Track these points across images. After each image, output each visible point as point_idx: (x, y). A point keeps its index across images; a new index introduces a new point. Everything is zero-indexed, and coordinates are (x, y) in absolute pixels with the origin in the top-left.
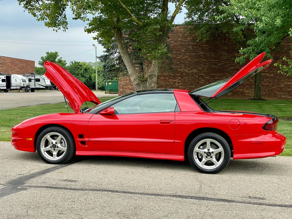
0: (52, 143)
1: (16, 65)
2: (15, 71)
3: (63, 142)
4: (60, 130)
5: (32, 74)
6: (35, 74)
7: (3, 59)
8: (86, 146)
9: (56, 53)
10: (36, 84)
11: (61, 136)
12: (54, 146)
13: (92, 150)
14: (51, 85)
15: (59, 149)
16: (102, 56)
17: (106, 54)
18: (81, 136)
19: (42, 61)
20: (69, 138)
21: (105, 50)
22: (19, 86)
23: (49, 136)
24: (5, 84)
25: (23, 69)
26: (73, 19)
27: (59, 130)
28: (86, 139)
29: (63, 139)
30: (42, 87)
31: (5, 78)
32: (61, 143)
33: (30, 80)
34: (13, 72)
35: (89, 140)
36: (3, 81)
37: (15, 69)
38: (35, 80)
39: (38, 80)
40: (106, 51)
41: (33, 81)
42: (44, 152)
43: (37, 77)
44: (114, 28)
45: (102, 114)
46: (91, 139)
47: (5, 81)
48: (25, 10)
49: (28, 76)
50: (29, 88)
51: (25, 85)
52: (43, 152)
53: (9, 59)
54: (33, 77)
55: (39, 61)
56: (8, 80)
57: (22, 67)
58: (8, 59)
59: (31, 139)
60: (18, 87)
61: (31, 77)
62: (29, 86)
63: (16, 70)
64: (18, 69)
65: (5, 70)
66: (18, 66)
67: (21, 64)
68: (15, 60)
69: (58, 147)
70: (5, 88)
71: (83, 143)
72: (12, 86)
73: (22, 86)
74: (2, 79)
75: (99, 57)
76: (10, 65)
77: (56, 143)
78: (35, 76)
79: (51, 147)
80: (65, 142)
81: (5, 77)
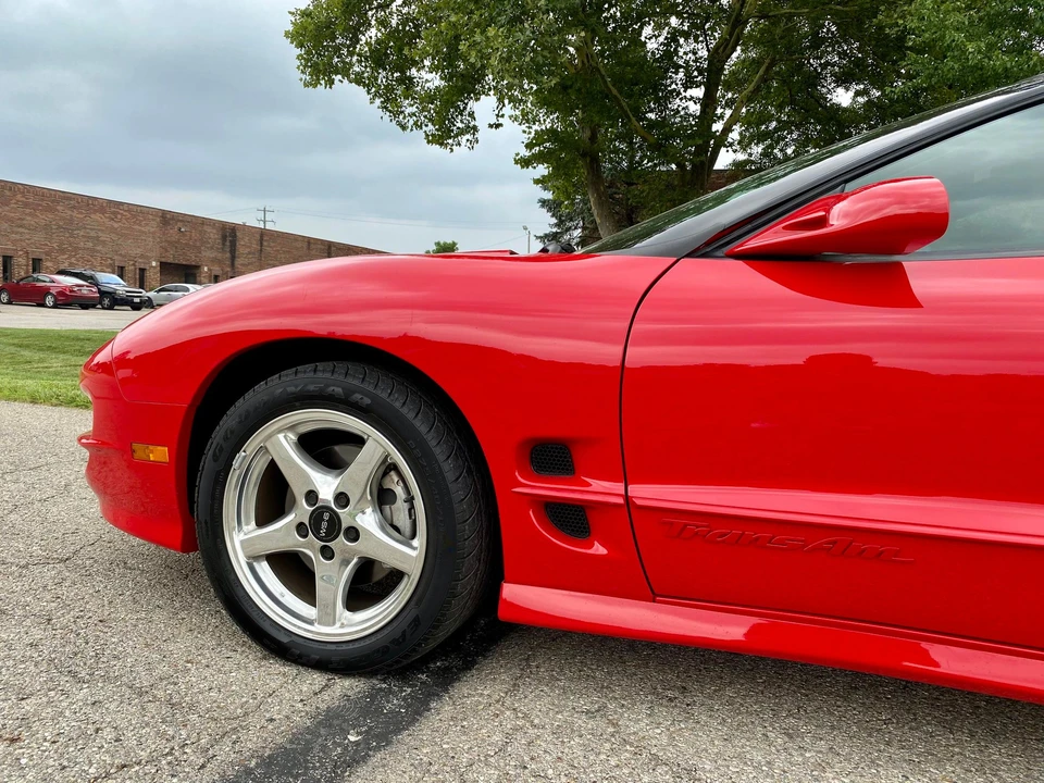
0: (312, 496)
3: (399, 490)
4: (373, 397)
8: (599, 549)
9: (454, 244)
11: (377, 445)
12: (327, 524)
13: (649, 592)
15: (363, 548)
16: (546, 236)
17: (554, 230)
18: (552, 457)
20: (449, 469)
21: (554, 221)
23: (293, 437)
26: (491, 126)
27: (367, 394)
28: (603, 489)
29: (394, 467)
32: (383, 498)
35: (626, 497)
40: (556, 225)
42: (253, 559)
44: (584, 155)
45: (754, 257)
46: (646, 493)
48: (382, 114)
52: (243, 560)
59: (159, 454)
69: (353, 534)
71: (572, 518)
75: (541, 237)
77: (342, 499)
79: (301, 529)
80: (410, 500)
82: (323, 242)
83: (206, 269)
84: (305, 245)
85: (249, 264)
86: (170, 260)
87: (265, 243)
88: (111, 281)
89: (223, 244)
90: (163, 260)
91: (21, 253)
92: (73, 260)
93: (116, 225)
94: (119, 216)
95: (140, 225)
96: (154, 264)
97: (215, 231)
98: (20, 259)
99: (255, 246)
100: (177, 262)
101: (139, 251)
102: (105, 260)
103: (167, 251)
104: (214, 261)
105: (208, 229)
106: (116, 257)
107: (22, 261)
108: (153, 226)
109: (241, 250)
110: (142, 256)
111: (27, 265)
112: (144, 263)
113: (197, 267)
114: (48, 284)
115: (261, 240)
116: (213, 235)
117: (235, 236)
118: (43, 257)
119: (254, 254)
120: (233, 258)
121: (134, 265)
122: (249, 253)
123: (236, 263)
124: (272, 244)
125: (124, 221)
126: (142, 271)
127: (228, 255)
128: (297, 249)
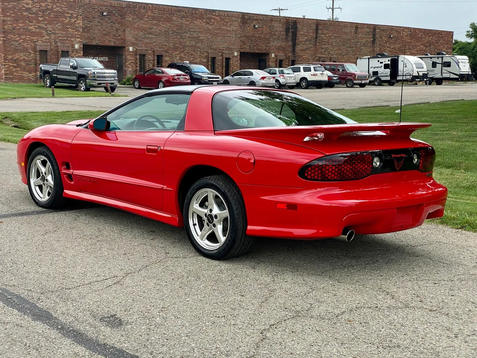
1: (418, 40)
2: (416, 50)
5: (439, 54)
6: (443, 54)
7: (396, 31)
10: (444, 71)
14: (470, 73)
19: (471, 30)
22: (410, 75)
24: (388, 71)
25: (430, 45)
30: (453, 76)
31: (389, 63)
33: (434, 65)
34: (413, 51)
36: (386, 66)
37: (416, 46)
38: (442, 64)
39: (448, 65)
41: (439, 66)
43: (447, 59)
47: (388, 68)
49: (431, 58)
50: (427, 78)
51: (421, 74)
53: (407, 30)
54: (440, 59)
55: (468, 32)
56: (393, 66)
57: (428, 43)
58: (405, 30)
60: (408, 77)
61: (435, 60)
62: (426, 75)
63: (418, 47)
64: (422, 46)
65: (399, 48)
66: (422, 41)
67: (427, 38)
68: (417, 31)
70: (389, 78)
72: (399, 74)
73: (415, 74)
74: (384, 63)
76: (408, 40)
78: (442, 57)
81: (389, 61)
82: (368, 26)
83: (273, 55)
84: (353, 30)
85: (306, 49)
86: (248, 50)
87: (320, 32)
88: (201, 70)
89: (287, 35)
90: (242, 51)
91: (150, 52)
92: (182, 55)
93: (210, 27)
94: (213, 21)
95: (227, 26)
96: (236, 54)
97: (280, 25)
98: (150, 56)
99: (312, 34)
100: (252, 51)
101: (225, 45)
102: (203, 54)
103: (245, 44)
104: (279, 49)
105: (275, 24)
106: (209, 51)
107: (151, 57)
108: (236, 25)
109: (301, 38)
110: (228, 49)
111: (154, 60)
112: (229, 54)
113: (267, 54)
114: (160, 75)
115: (317, 29)
116: (279, 28)
117: (296, 28)
118: (164, 54)
119: (310, 41)
120: (294, 45)
121: (222, 55)
122: (307, 40)
123: (297, 49)
124: (325, 32)
125: (216, 24)
126: (228, 59)
127: (290, 43)
128: (346, 33)
